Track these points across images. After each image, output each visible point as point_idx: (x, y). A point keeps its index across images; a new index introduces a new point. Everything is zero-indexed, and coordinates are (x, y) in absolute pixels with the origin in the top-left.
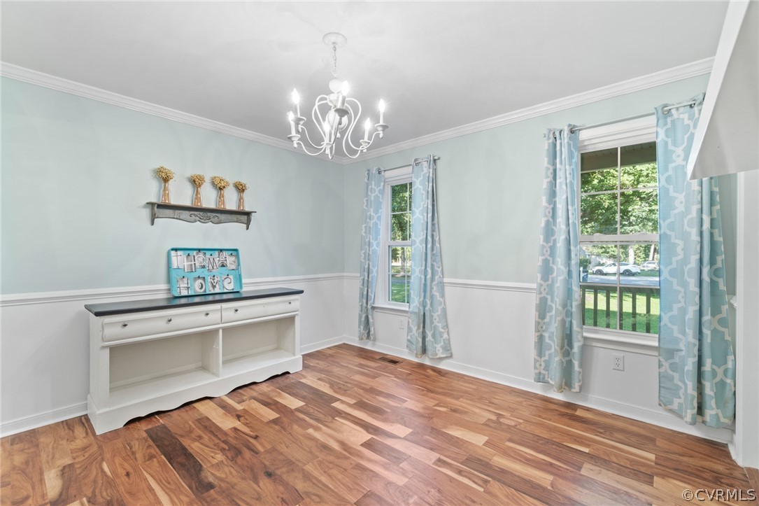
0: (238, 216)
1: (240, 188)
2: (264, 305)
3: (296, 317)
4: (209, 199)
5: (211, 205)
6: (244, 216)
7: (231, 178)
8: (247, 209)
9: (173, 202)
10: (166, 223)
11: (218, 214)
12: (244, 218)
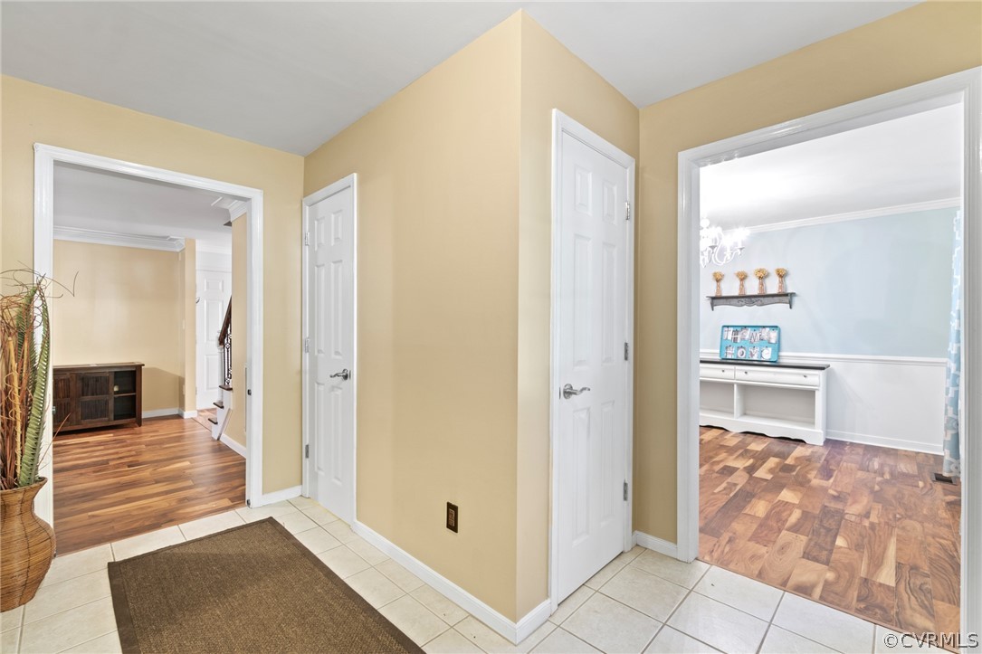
0: (781, 298)
1: (782, 275)
2: (775, 373)
3: (816, 392)
4: (752, 288)
5: (756, 292)
6: (785, 297)
7: (771, 269)
8: (789, 291)
9: (724, 294)
10: (722, 309)
11: (761, 298)
12: (787, 299)
